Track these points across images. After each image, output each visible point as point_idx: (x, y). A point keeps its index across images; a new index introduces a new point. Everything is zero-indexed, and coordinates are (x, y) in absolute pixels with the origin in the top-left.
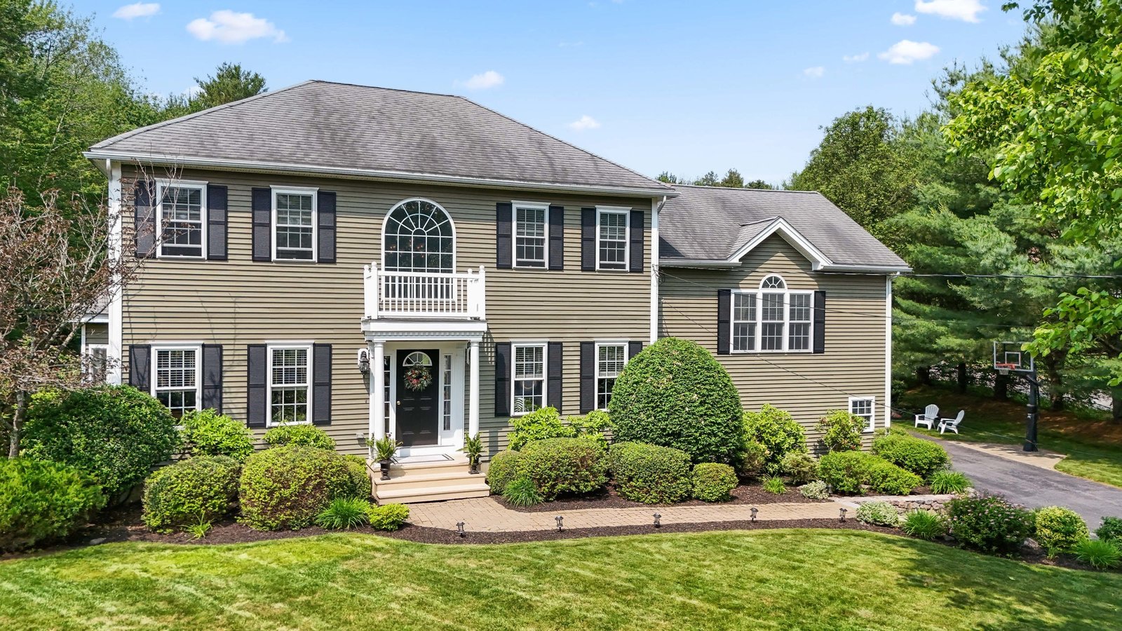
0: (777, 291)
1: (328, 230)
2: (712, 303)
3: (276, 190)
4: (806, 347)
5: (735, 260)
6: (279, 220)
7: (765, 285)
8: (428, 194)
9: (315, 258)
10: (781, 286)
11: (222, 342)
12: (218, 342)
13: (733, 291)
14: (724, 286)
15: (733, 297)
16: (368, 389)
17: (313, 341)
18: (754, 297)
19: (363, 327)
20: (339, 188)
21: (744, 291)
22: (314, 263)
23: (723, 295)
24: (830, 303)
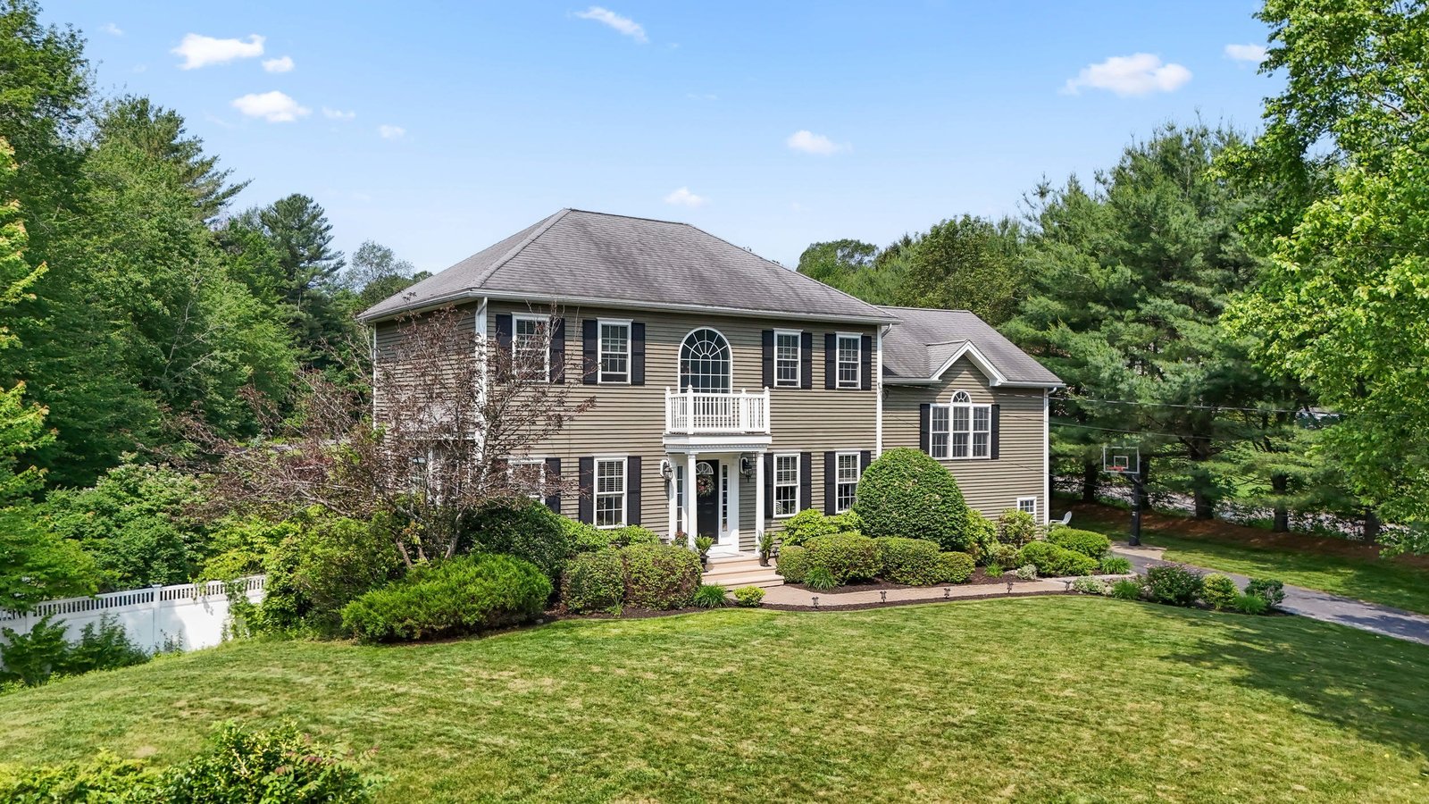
0: (963, 405)
1: (639, 355)
2: (915, 415)
3: (602, 322)
4: (985, 454)
5: (935, 378)
6: (604, 348)
7: (955, 400)
8: (710, 323)
9: (629, 381)
10: (967, 400)
11: (561, 456)
12: (557, 456)
13: (932, 405)
14: (925, 401)
15: (931, 410)
16: (668, 495)
17: (628, 454)
18: (947, 409)
19: (665, 441)
20: (647, 319)
21: (940, 405)
22: (628, 385)
23: (924, 408)
24: (1002, 413)
